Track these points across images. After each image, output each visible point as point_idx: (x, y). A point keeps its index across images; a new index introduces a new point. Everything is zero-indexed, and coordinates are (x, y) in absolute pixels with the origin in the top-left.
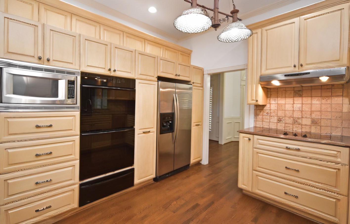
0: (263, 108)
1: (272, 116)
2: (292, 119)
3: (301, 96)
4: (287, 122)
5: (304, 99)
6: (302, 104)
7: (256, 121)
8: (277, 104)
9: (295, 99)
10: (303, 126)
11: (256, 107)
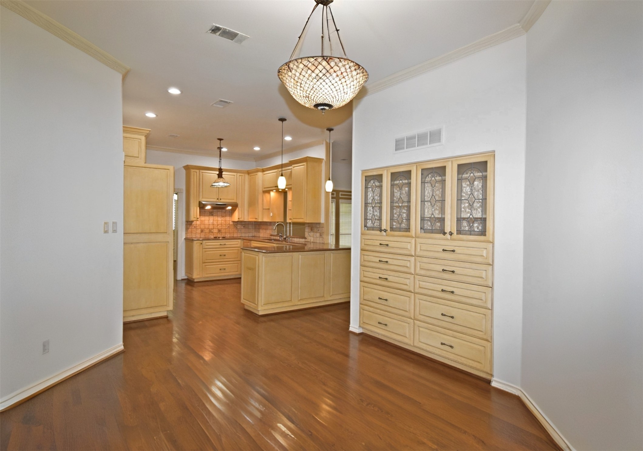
0: (192, 223)
1: (197, 229)
2: (208, 229)
3: (212, 215)
4: (206, 232)
5: (214, 217)
6: (213, 220)
7: (187, 233)
8: (201, 220)
9: (210, 217)
10: (214, 234)
11: (186, 223)
